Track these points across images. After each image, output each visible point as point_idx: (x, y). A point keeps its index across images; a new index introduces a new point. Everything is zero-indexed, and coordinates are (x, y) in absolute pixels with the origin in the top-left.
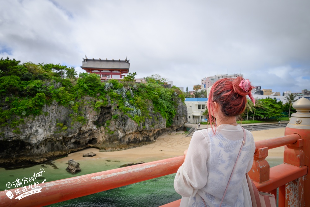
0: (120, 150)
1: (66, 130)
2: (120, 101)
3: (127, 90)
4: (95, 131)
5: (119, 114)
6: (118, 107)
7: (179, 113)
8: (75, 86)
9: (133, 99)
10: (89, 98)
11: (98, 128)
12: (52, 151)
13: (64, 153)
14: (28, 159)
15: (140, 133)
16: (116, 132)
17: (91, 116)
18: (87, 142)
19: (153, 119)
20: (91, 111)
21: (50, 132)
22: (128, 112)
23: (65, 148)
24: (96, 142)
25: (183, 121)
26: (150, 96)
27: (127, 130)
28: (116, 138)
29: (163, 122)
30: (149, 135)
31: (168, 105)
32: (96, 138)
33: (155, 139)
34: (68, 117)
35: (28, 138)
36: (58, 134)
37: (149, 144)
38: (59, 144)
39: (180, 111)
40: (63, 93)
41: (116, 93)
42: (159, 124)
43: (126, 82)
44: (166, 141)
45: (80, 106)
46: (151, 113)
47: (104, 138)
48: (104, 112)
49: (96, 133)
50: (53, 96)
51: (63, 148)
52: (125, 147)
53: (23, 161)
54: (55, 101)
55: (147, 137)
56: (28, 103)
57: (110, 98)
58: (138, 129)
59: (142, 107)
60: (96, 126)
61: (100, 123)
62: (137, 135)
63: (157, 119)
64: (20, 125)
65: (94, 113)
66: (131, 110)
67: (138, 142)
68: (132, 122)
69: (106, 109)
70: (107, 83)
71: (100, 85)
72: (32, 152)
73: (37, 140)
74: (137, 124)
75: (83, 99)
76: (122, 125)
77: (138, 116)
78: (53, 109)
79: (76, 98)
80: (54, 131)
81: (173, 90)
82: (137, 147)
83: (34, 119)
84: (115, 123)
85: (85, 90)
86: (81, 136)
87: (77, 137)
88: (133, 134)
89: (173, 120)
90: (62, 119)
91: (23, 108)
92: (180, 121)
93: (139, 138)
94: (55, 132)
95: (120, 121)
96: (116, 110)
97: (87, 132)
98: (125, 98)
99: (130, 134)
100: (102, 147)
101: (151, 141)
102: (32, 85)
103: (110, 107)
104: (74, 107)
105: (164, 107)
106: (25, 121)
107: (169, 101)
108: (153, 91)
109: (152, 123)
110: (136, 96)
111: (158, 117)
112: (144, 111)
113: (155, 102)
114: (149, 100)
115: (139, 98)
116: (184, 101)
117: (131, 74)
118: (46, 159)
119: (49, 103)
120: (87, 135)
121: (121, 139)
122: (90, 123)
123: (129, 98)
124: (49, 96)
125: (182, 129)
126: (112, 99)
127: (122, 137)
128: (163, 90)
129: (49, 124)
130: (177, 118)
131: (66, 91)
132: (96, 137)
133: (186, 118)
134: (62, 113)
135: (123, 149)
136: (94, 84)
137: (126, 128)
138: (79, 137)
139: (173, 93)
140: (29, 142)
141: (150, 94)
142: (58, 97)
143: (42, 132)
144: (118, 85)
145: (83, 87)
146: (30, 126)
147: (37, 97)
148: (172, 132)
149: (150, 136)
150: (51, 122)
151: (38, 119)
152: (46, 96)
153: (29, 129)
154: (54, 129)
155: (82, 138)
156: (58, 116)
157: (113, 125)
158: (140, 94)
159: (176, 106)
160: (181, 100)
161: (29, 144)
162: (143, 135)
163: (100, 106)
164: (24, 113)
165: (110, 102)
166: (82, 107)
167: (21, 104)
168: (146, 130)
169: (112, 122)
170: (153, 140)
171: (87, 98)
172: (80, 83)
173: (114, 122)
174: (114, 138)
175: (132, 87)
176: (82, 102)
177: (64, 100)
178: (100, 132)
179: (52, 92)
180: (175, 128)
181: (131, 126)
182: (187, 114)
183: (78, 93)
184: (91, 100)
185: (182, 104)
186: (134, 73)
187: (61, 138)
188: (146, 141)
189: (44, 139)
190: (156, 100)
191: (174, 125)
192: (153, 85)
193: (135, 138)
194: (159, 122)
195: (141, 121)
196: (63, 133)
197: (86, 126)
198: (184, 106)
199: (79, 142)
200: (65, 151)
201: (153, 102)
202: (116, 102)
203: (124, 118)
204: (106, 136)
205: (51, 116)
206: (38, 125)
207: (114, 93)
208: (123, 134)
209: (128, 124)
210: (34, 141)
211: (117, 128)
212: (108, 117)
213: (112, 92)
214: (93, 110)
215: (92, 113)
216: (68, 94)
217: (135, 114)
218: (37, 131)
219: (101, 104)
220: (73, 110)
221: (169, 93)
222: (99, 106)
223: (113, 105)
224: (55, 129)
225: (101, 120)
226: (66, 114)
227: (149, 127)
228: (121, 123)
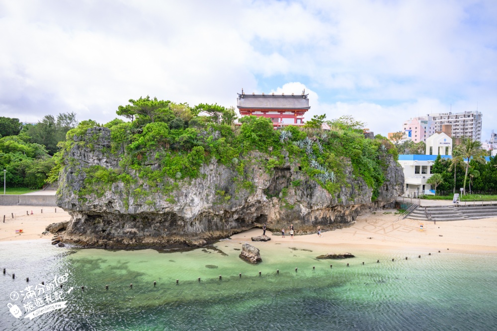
0: (303, 234)
1: (229, 200)
2: (302, 158)
3: (313, 142)
4: (264, 203)
5: (302, 178)
6: (300, 168)
7: (389, 179)
8: (238, 136)
9: (322, 156)
10: (259, 154)
11: (270, 199)
12: (209, 230)
13: (225, 233)
14: (182, 239)
15: (332, 210)
16: (297, 207)
17: (261, 181)
18: (254, 220)
19: (353, 188)
20: (261, 174)
21: (208, 203)
22: (316, 175)
23: (226, 227)
24: (266, 220)
25: (397, 193)
26: (348, 151)
27: (314, 204)
28: (297, 216)
29: (368, 193)
30: (344, 214)
31: (374, 166)
32: (267, 214)
33: (353, 219)
34: (231, 181)
35: (181, 210)
36: (219, 206)
37: (346, 227)
38: (218, 221)
39: (391, 175)
40: (225, 147)
41: (297, 147)
42: (361, 197)
43: (310, 129)
44: (372, 224)
45: (246, 166)
46: (349, 178)
47: (277, 214)
48: (277, 176)
49: (267, 206)
50: (212, 151)
51: (223, 228)
52: (310, 230)
53: (176, 242)
54: (214, 159)
55: (341, 216)
56: (183, 161)
57: (288, 155)
58: (331, 202)
59: (335, 169)
60: (266, 196)
61: (271, 192)
62: (327, 212)
63: (358, 188)
64: (175, 192)
65: (266, 176)
66: (321, 173)
67: (329, 223)
68: (323, 191)
69: (279, 171)
70: (284, 131)
71: (273, 135)
72: (186, 230)
73: (193, 214)
74: (331, 195)
75: (250, 155)
76: (307, 197)
77: (331, 183)
78: (212, 170)
79: (241, 154)
80: (213, 201)
81: (379, 141)
82: (328, 231)
83: (190, 184)
84: (295, 192)
85: (254, 141)
86: (245, 210)
87: (241, 212)
88: (322, 210)
89: (380, 191)
90: (223, 184)
91: (177, 168)
92: (392, 193)
93: (330, 217)
94: (214, 203)
95: (304, 189)
96: (297, 172)
97: (253, 205)
98: (310, 154)
99: (318, 210)
100: (277, 228)
101: (347, 222)
102: (185, 136)
103: (288, 169)
104: (239, 167)
105: (369, 170)
106: (179, 186)
107: (374, 160)
108: (351, 143)
109: (351, 195)
110: (327, 152)
111: (361, 185)
112: (339, 174)
113: (356, 161)
114: (345, 158)
115: (332, 155)
116: (397, 159)
117: (317, 117)
118: (205, 242)
119: (207, 162)
120: (253, 209)
121: (304, 217)
122: (259, 192)
123: (316, 153)
124: (208, 151)
125: (393, 205)
126: (291, 156)
127: (306, 215)
128: (366, 141)
129: (207, 190)
130: (385, 187)
131: (227, 143)
132: (266, 212)
133: (401, 188)
134: (223, 175)
135: (308, 232)
136: (266, 132)
137: (314, 200)
138: (243, 212)
139: (380, 146)
140: (183, 216)
141: (347, 147)
142: (218, 151)
143: (198, 202)
144: (300, 134)
145: (250, 137)
146: (186, 193)
147: (194, 152)
148: (376, 209)
149: (346, 214)
150: (209, 187)
151: (195, 184)
152: (205, 151)
153: (184, 197)
154: (212, 198)
155: (248, 213)
156: (217, 180)
157: (292, 196)
158: (332, 148)
159: (385, 168)
160: (392, 158)
161: (182, 219)
162: (336, 214)
163: (275, 166)
164: (179, 175)
165: (287, 160)
166: (248, 168)
167: (174, 162)
168: (341, 205)
169: (291, 190)
170: (350, 221)
171: (256, 153)
172: (246, 131)
173: (293, 191)
174: (295, 215)
175: (320, 136)
176: (248, 159)
177: (225, 157)
178: (272, 205)
179: (212, 145)
180: (382, 204)
181: (321, 198)
182: (404, 181)
183: (243, 147)
184: (260, 157)
185: (395, 165)
186: (323, 115)
187: (222, 212)
188: (341, 222)
189: (199, 213)
190: (357, 158)
191: (380, 199)
192: (351, 134)
193: (325, 216)
194: (362, 193)
195: (336, 191)
196: (226, 206)
197: (254, 196)
198: (398, 168)
199: (244, 218)
200: (226, 232)
201: (353, 161)
202: (297, 161)
203: (310, 185)
204: (282, 212)
205: (209, 179)
206: (194, 193)
207: (294, 146)
208: (308, 210)
209: (317, 195)
210: (188, 215)
211: (299, 199)
212: (283, 183)
213: (291, 145)
214: (264, 172)
215: (263, 177)
216: (230, 147)
217: (327, 180)
218: (192, 200)
219: (275, 163)
220: (238, 171)
221: (373, 147)
222: (272, 166)
223: (294, 164)
224: (214, 198)
225: (272, 187)
226: (228, 177)
227: (347, 200)
228: (305, 192)
